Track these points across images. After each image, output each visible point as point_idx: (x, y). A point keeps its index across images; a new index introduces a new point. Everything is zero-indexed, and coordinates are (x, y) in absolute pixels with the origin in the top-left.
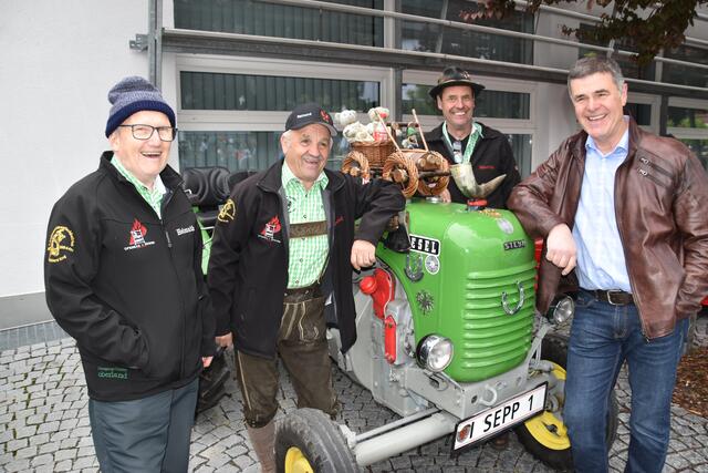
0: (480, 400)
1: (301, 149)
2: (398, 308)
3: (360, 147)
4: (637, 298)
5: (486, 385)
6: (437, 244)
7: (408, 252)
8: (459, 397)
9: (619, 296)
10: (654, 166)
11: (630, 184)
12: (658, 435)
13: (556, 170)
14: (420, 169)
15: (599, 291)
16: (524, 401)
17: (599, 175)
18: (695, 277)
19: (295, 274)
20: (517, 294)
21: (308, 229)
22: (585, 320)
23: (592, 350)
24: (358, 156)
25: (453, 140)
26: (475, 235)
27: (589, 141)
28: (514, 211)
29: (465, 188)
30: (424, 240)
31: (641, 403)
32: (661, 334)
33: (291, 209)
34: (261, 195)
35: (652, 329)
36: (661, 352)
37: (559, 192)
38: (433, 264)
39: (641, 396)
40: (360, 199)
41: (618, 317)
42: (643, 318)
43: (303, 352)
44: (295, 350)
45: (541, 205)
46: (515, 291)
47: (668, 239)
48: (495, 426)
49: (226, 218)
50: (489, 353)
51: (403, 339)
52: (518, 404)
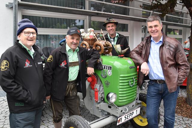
0: (123, 111)
1: (71, 41)
2: (99, 86)
3: (86, 40)
4: (166, 82)
5: (125, 107)
6: (111, 67)
7: (102, 70)
8: (117, 111)
9: (161, 81)
10: (170, 46)
11: (163, 51)
12: (172, 119)
13: (142, 47)
14: (104, 46)
15: (155, 80)
16: (135, 111)
17: (155, 48)
18: (181, 75)
19: (70, 77)
20: (133, 81)
21: (74, 64)
22: (152, 88)
23: (154, 96)
24: (85, 42)
25: (111, 38)
26: (121, 65)
27: (152, 39)
28: (131, 58)
30: (107, 66)
31: (167, 111)
32: (173, 91)
33: (69, 58)
34: (61, 54)
35: (171, 90)
36: (172, 96)
37: (144, 53)
38: (110, 73)
39: (167, 108)
40: (88, 55)
41: (160, 87)
42: (168, 87)
43: (71, 99)
44: (68, 99)
45: (139, 57)
46: (132, 80)
47: (174, 65)
48: (127, 119)
49: (50, 61)
50: (126, 98)
51: (100, 95)
52: (133, 112)
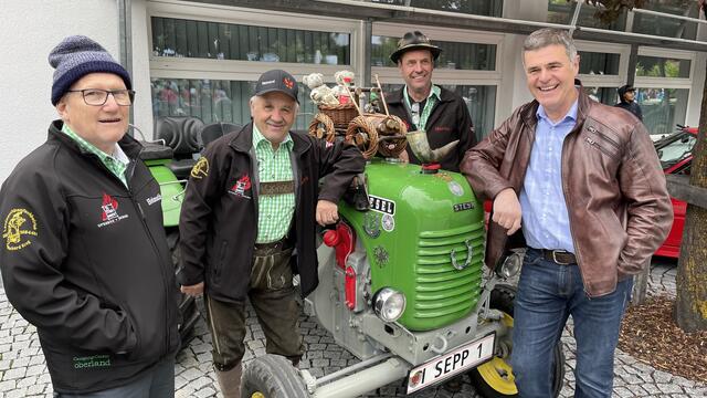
0: (432, 347)
2: (357, 260)
3: (327, 111)
4: (580, 258)
5: (437, 334)
6: (392, 205)
7: (367, 210)
8: (412, 345)
9: (565, 256)
10: (601, 135)
11: (576, 153)
12: (602, 387)
13: (507, 137)
14: (380, 133)
15: (545, 250)
16: (473, 349)
17: (548, 143)
18: (637, 240)
19: (265, 229)
20: (466, 251)
21: (276, 188)
22: (531, 277)
23: (538, 305)
24: (324, 118)
25: (412, 102)
26: (428, 198)
27: (540, 111)
29: (419, 154)
30: (381, 201)
32: (602, 293)
33: (260, 169)
34: (233, 154)
35: (594, 288)
36: (604, 310)
37: (509, 157)
38: (388, 223)
39: (585, 349)
40: (324, 160)
41: (562, 275)
42: (585, 277)
43: (272, 299)
44: (264, 297)
45: (491, 170)
46: (462, 248)
47: (612, 204)
48: (446, 372)
49: (200, 174)
50: (440, 305)
51: (362, 288)
52: (467, 351)
